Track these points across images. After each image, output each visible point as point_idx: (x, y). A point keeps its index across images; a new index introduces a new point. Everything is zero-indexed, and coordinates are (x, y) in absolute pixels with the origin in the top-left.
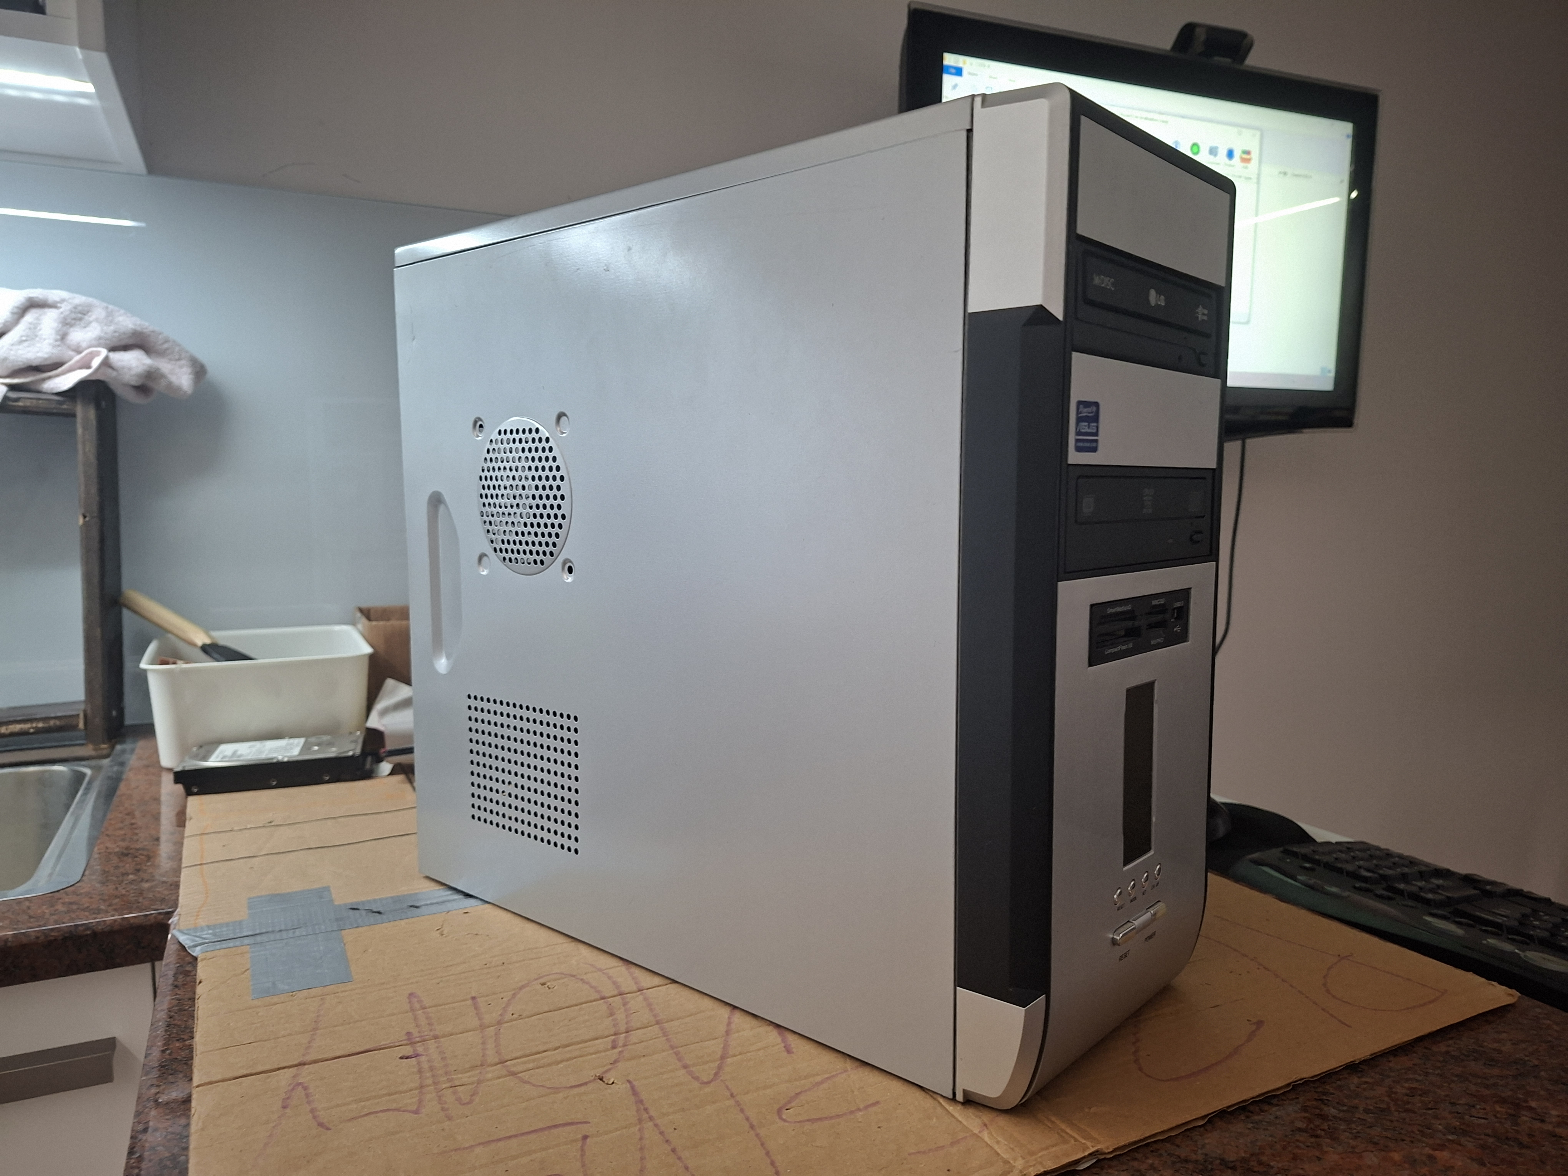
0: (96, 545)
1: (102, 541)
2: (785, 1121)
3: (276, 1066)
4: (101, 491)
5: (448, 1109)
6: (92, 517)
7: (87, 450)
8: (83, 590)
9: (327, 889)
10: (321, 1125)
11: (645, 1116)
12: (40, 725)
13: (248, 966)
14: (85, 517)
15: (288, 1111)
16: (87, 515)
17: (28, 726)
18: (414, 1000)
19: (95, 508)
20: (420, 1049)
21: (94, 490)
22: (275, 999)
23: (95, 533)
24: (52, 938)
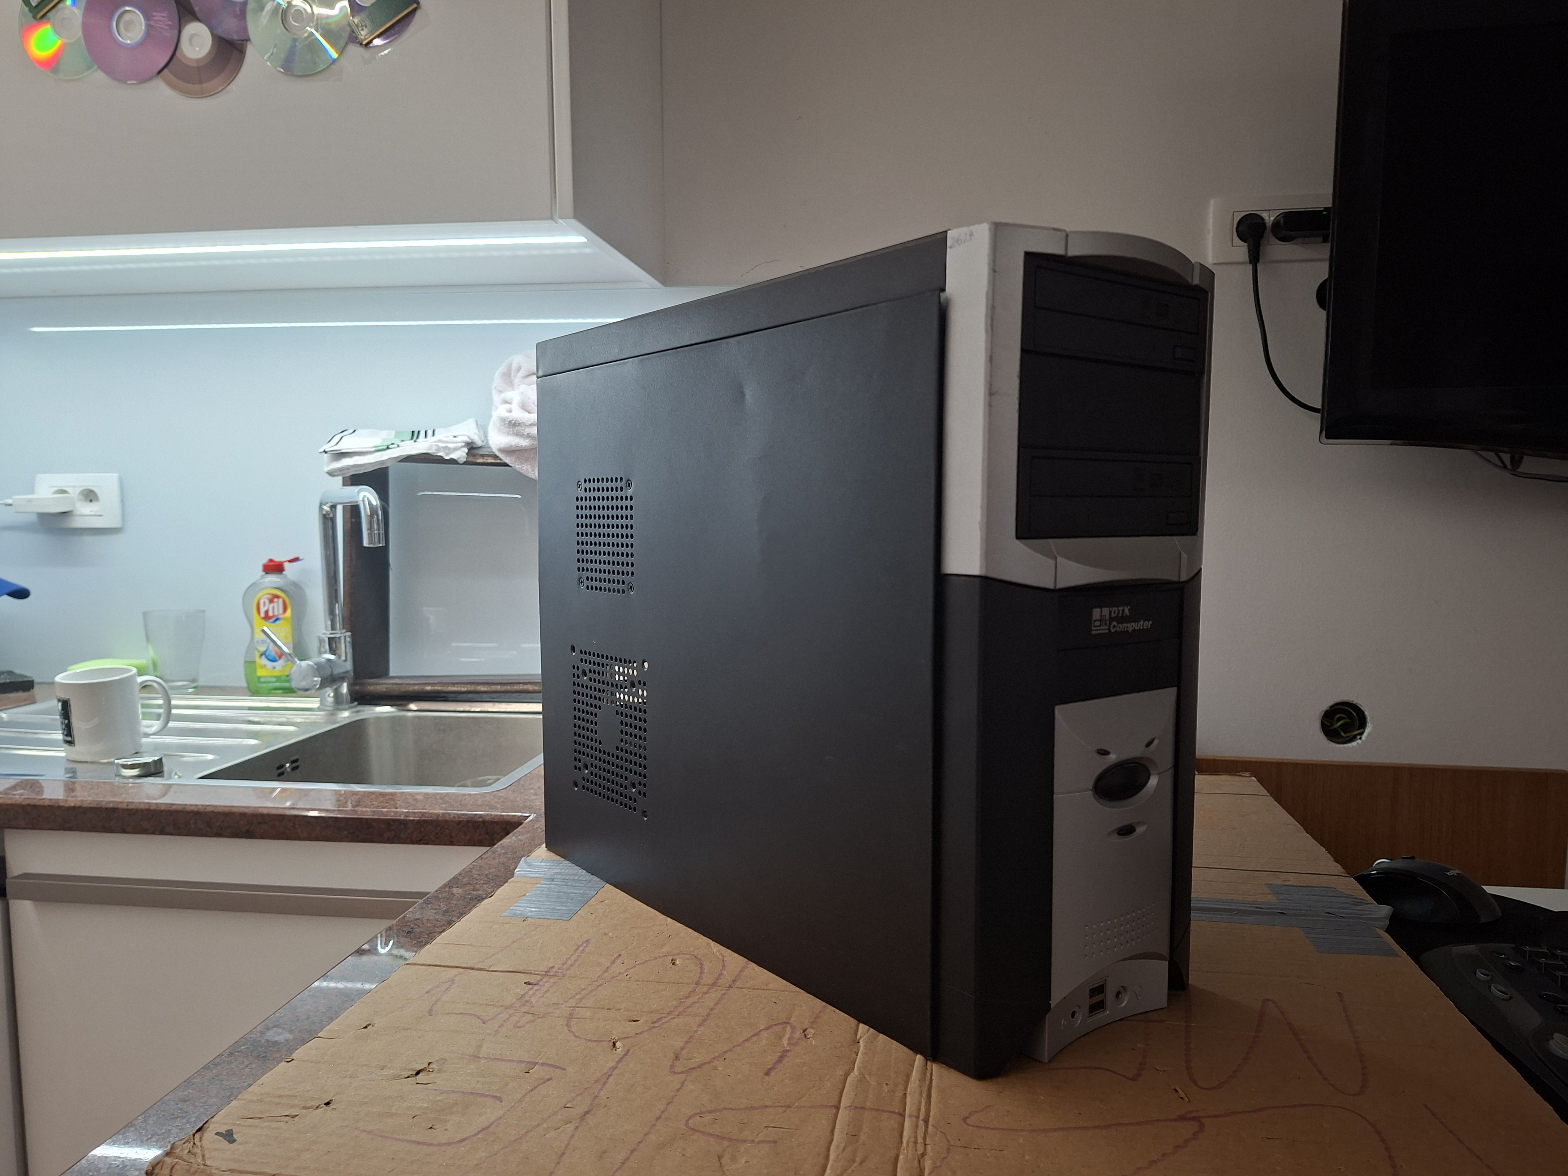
5: (503, 1027)
13: (528, 893)
15: (426, 995)
20: (544, 980)
22: (513, 920)
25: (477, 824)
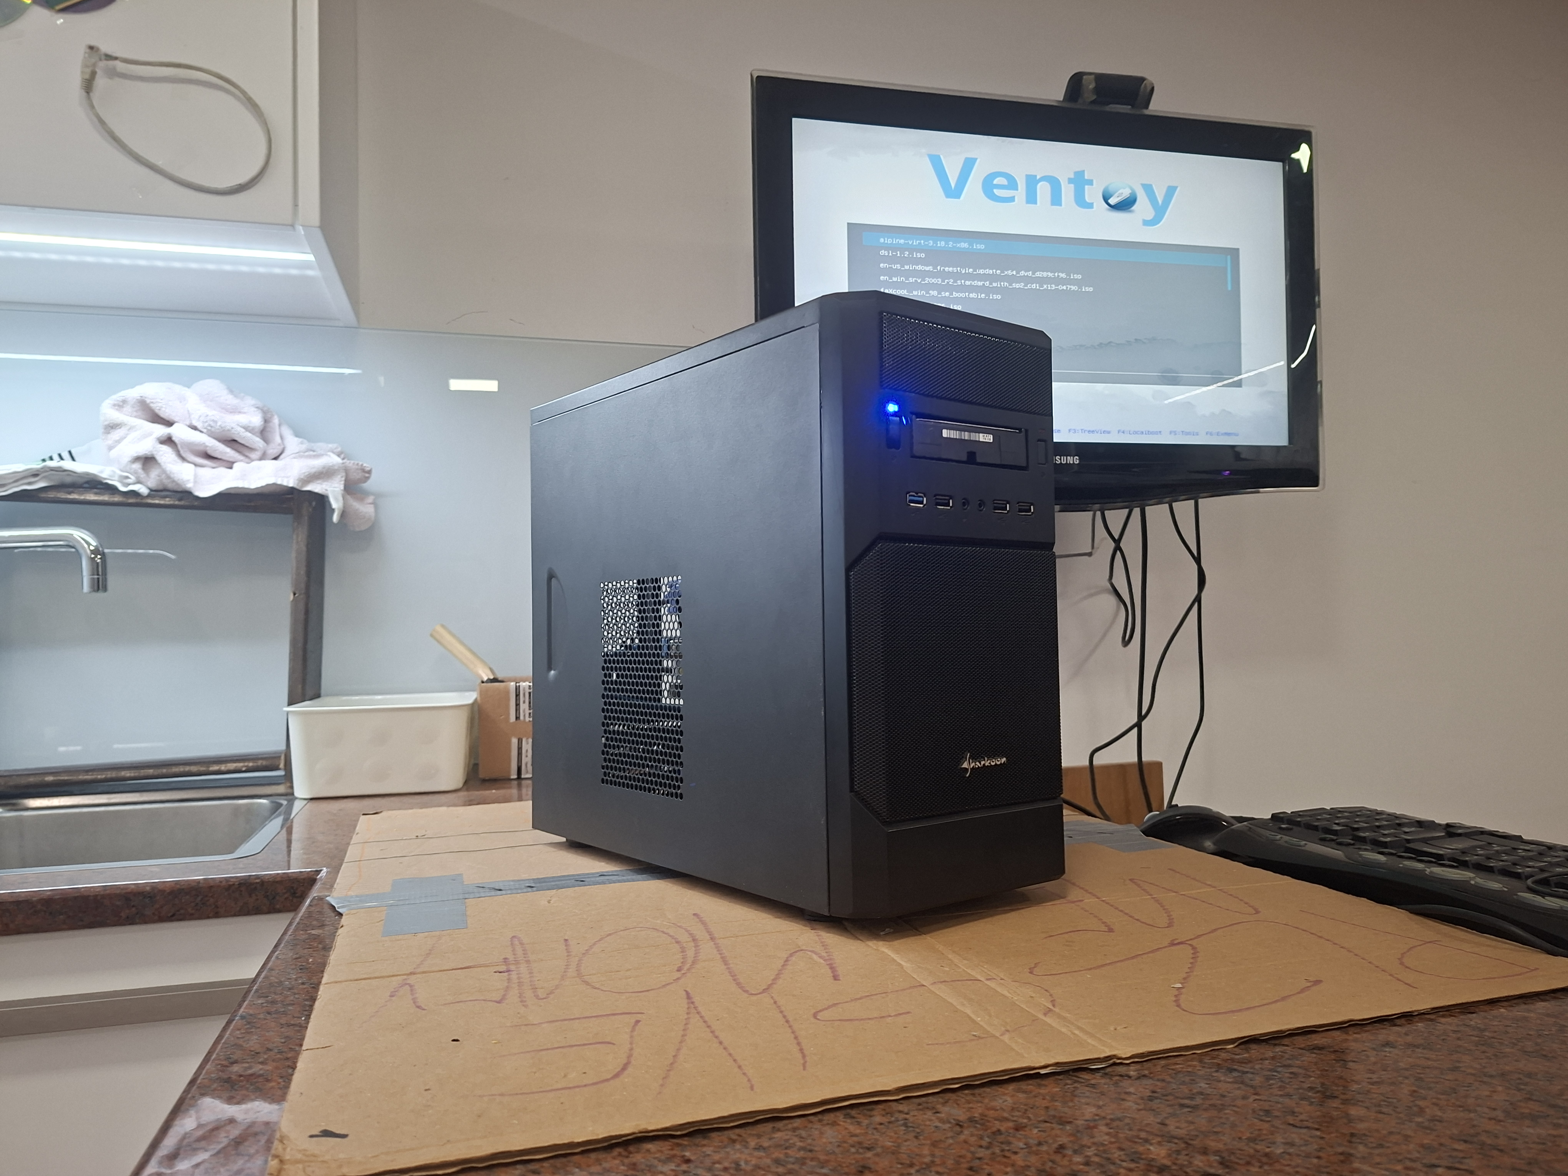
0: (302, 616)
1: (307, 612)
2: (818, 1019)
3: (391, 974)
4: (308, 573)
5: (525, 1002)
6: (300, 594)
7: (299, 540)
8: (290, 653)
9: (461, 875)
10: (418, 1007)
11: (693, 1011)
12: (251, 764)
13: (383, 918)
14: (295, 594)
15: (393, 998)
16: (297, 592)
17: (241, 764)
18: (516, 942)
19: (303, 586)
20: (512, 967)
21: (303, 571)
22: (400, 937)
23: (302, 606)
24: (231, 883)
25: (253, 887)
